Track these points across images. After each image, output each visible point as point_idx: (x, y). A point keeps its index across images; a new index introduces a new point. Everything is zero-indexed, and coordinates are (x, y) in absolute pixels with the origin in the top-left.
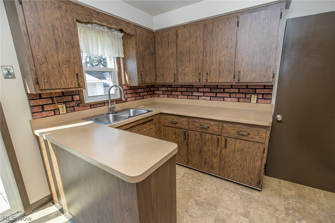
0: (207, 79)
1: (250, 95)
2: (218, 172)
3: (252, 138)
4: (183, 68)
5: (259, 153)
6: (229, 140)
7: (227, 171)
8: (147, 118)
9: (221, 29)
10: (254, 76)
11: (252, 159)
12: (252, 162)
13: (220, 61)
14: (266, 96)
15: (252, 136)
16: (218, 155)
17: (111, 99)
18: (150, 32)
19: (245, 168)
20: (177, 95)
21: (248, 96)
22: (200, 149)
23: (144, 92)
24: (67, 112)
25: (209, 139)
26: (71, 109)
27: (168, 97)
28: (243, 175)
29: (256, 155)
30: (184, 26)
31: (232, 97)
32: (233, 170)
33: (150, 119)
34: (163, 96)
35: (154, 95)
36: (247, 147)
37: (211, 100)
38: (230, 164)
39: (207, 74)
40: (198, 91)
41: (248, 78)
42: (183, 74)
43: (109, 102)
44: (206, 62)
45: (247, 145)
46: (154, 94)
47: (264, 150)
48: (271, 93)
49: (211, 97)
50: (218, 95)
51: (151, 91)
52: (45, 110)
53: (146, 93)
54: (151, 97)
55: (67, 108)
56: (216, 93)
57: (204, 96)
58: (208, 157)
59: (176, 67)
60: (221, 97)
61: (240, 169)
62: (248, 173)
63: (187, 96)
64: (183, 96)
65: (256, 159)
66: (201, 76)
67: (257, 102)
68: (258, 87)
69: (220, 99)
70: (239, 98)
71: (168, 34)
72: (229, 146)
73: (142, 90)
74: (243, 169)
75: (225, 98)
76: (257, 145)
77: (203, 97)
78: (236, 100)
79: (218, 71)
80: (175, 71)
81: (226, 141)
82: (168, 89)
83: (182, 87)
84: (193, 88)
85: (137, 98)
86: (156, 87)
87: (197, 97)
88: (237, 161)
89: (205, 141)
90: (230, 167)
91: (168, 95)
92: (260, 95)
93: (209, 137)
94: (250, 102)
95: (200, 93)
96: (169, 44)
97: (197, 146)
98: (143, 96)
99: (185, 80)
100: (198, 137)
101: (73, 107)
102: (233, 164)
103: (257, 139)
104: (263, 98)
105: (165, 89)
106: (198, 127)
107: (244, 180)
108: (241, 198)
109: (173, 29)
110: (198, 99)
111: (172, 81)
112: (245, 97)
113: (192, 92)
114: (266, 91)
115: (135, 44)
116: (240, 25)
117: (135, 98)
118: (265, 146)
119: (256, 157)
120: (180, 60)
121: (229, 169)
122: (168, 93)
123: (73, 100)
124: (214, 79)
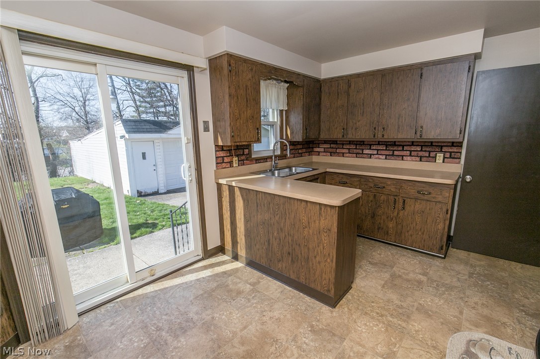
0: (383, 135)
1: (435, 153)
2: (393, 238)
3: (434, 198)
4: (354, 121)
5: (441, 214)
6: (407, 201)
7: (405, 237)
8: (314, 175)
9: (401, 81)
10: (439, 132)
11: (434, 222)
12: (433, 225)
13: (400, 115)
14: (455, 155)
15: (434, 195)
16: (394, 219)
17: (275, 154)
18: (317, 81)
19: (425, 232)
20: (343, 153)
21: (432, 154)
22: (373, 213)
23: (303, 148)
24: (239, 165)
25: (384, 201)
26: (241, 163)
27: (331, 155)
28: (423, 241)
29: (439, 217)
30: (359, 75)
31: (413, 156)
32: (411, 236)
33: (316, 177)
34: (325, 154)
35: (313, 153)
36: (428, 208)
37: (386, 159)
38: (408, 229)
39: (384, 129)
40: (370, 149)
41: (432, 133)
42: (354, 128)
43: (273, 158)
44: (382, 115)
45: (428, 205)
46: (313, 151)
47: (447, 210)
48: (460, 151)
49: (386, 155)
50: (396, 153)
51: (309, 148)
52: (225, 161)
53: (304, 150)
54: (309, 155)
55: (239, 161)
56: (394, 151)
57: (377, 154)
58: (382, 221)
59: (346, 120)
60: (399, 156)
61: (420, 233)
62: (429, 237)
63: (356, 154)
64: (350, 155)
65: (438, 221)
66: (376, 131)
67: (443, 162)
68: (445, 145)
69: (398, 159)
70: (421, 157)
71: (338, 84)
72: (407, 207)
73: (301, 147)
74: (423, 234)
75: (404, 157)
76: (439, 205)
77: (377, 156)
78: (418, 159)
79: (397, 126)
80: (344, 124)
81: (404, 202)
82: (332, 145)
83: (350, 144)
84: (364, 144)
85: (296, 155)
86: (316, 143)
87: (369, 156)
88: (416, 225)
89: (379, 202)
90: (408, 232)
91: (331, 153)
92: (447, 153)
93: (384, 198)
94: (435, 162)
95: (373, 151)
96: (338, 95)
97: (369, 209)
98: (301, 153)
99: (357, 135)
100: (371, 198)
101: (243, 160)
102: (412, 228)
103: (440, 198)
104: (450, 157)
105: (327, 146)
106: (371, 187)
107: (424, 246)
108: (420, 263)
109: (344, 78)
110: (370, 158)
111: (340, 136)
112: (429, 156)
113: (363, 149)
114: (454, 149)
115: (302, 96)
116: (423, 77)
117: (293, 155)
118: (449, 207)
119: (439, 219)
120: (352, 113)
121: (407, 234)
122: (331, 150)
123: (243, 154)
124: (392, 135)
